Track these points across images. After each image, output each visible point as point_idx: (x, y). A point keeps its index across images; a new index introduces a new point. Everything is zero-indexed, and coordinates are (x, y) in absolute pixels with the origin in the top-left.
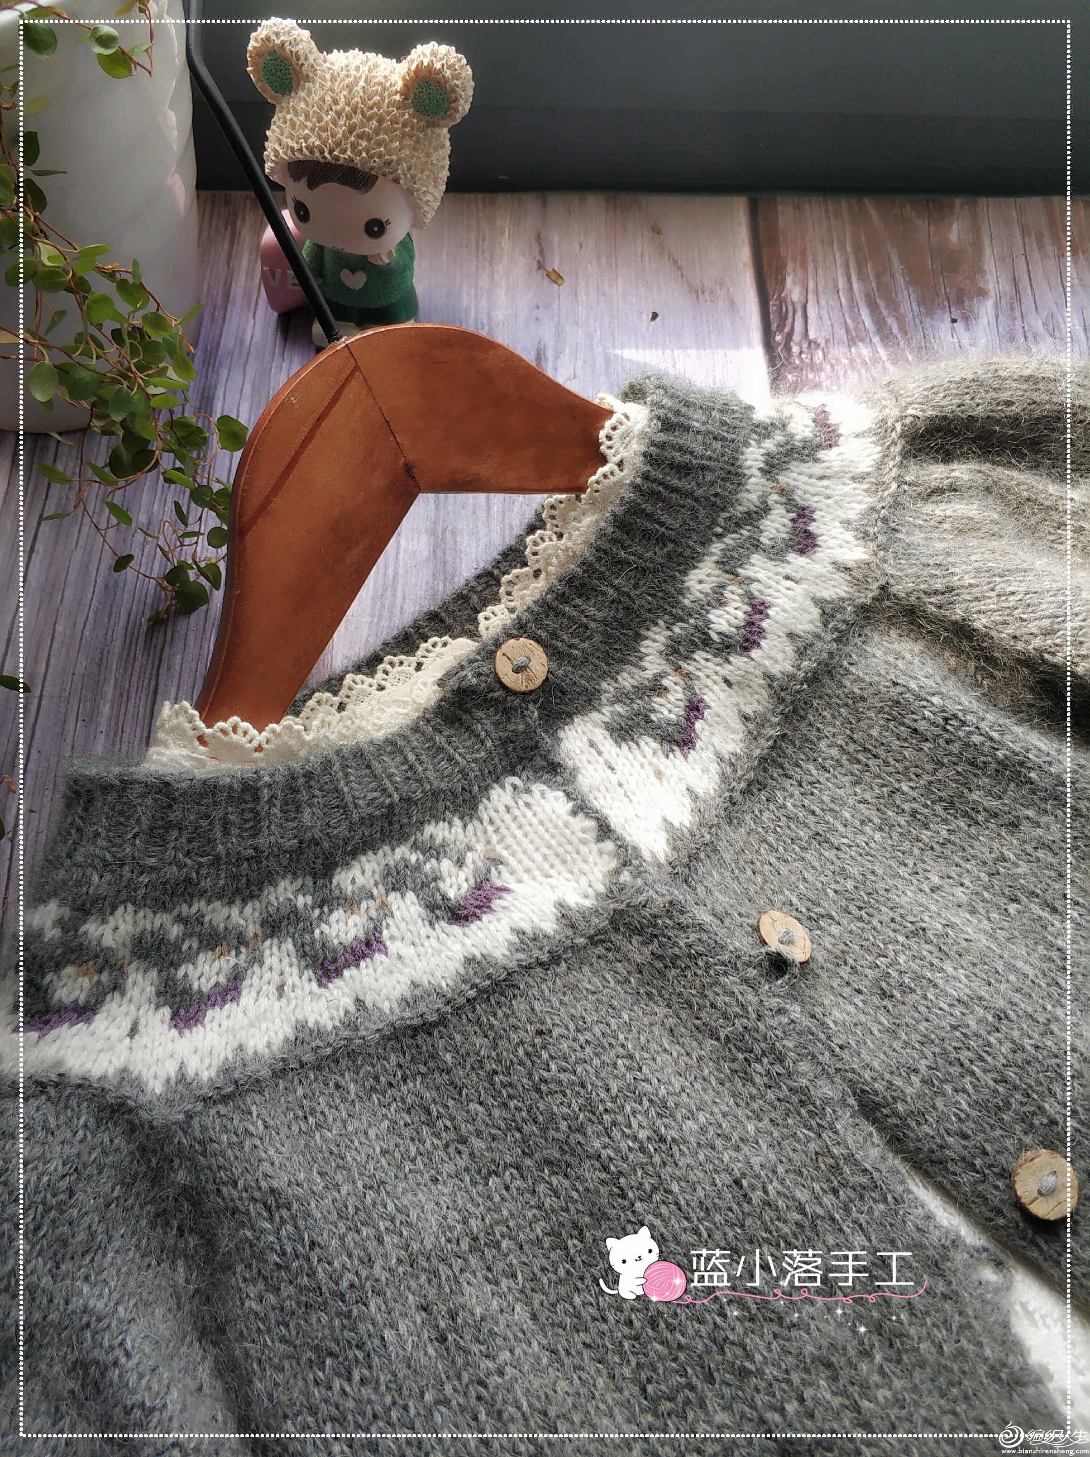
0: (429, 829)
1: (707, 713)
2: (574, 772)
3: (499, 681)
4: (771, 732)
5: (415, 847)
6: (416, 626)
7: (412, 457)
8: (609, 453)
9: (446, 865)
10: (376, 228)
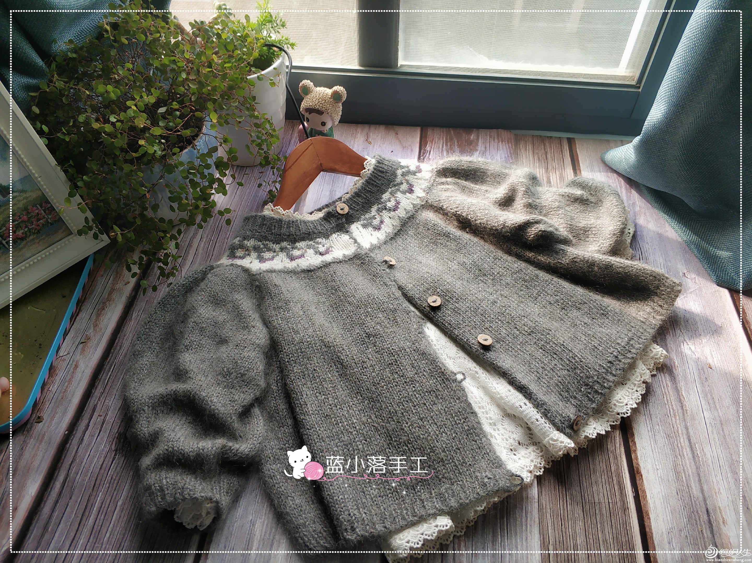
0: (318, 239)
1: (384, 223)
2: (352, 233)
3: (337, 212)
4: (398, 228)
5: (314, 242)
6: (323, 207)
7: (322, 162)
8: (366, 167)
9: (320, 246)
10: (324, 124)
